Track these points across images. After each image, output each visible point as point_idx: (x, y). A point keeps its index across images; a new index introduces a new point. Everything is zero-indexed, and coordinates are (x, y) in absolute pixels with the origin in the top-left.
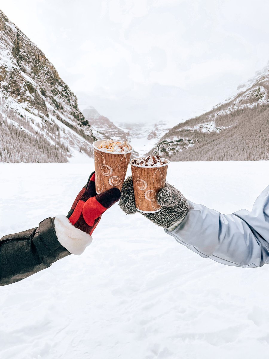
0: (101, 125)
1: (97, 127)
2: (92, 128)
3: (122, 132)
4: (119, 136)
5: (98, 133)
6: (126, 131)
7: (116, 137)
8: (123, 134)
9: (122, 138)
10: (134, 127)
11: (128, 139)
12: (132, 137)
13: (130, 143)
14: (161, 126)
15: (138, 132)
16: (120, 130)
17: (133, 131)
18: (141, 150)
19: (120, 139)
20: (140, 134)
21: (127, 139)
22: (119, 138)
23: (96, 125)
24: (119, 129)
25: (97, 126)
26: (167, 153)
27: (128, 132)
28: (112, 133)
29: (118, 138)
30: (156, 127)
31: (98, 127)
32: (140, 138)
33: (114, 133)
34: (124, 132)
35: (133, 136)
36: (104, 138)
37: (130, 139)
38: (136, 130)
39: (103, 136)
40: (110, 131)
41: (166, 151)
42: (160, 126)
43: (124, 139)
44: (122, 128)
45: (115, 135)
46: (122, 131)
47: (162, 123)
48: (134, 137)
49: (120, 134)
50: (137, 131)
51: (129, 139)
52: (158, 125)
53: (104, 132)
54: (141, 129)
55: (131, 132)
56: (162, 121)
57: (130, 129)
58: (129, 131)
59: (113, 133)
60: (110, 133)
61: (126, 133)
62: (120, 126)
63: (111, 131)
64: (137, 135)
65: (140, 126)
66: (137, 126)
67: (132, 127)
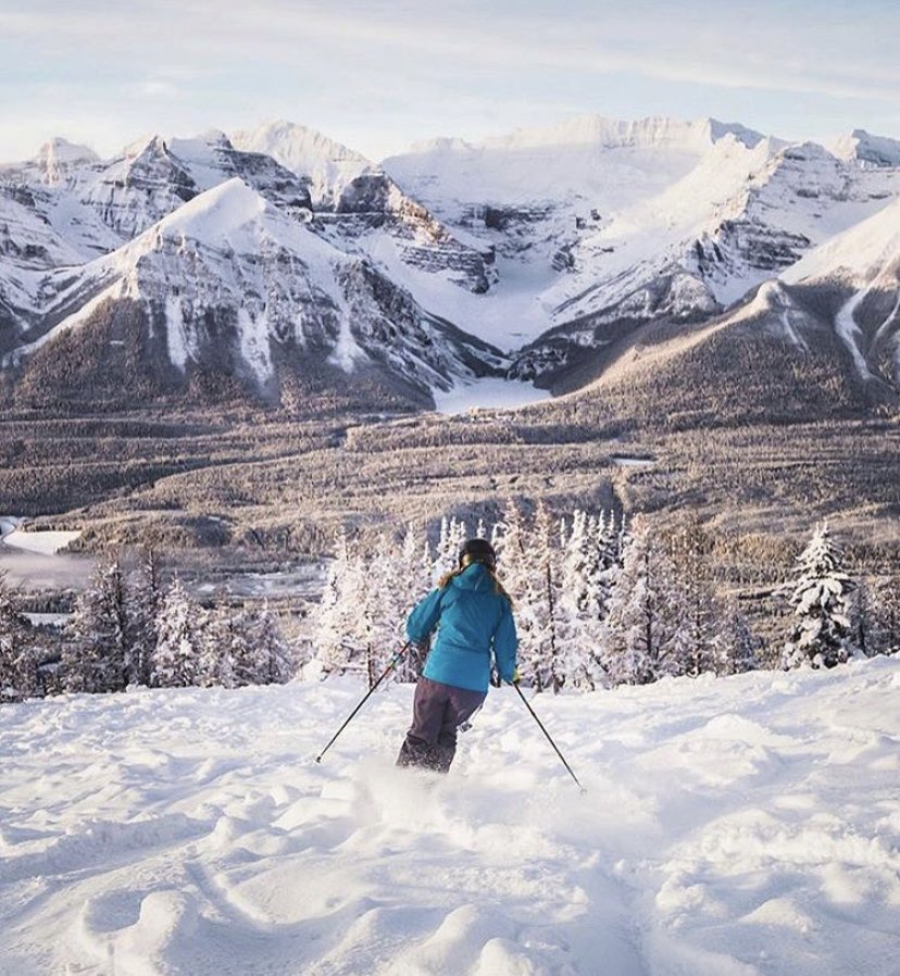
0: (407, 229)
1: (393, 236)
3: (472, 254)
4: (462, 269)
10: (512, 222)
11: (489, 273)
13: (497, 284)
15: (527, 239)
16: (465, 250)
17: (508, 235)
19: (466, 278)
20: (529, 246)
21: (485, 273)
22: (462, 273)
23: (390, 227)
25: (395, 232)
27: (491, 251)
28: (441, 258)
31: (397, 236)
33: (448, 259)
38: (519, 232)
45: (451, 264)
48: (512, 257)
50: (521, 235)
51: (493, 273)
54: (532, 229)
57: (499, 229)
58: (493, 248)
59: (445, 257)
60: (435, 257)
61: (485, 255)
63: (439, 253)
64: (519, 251)
65: (529, 220)
66: (520, 219)
67: (505, 222)
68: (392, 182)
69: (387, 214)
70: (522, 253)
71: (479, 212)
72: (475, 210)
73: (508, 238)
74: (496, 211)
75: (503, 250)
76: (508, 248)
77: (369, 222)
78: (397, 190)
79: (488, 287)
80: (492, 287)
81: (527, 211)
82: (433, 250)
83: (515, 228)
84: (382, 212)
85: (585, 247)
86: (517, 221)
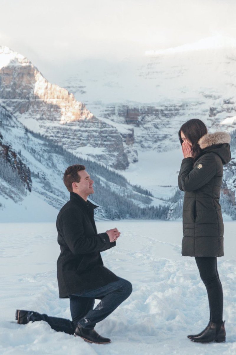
0: (50, 111)
1: (37, 120)
2: (14, 119)
3: (112, 132)
4: (102, 145)
5: (29, 134)
6: (123, 129)
7: (94, 147)
8: (112, 137)
9: (110, 151)
10: (148, 118)
11: (129, 152)
12: (142, 146)
13: (136, 163)
14: (229, 114)
15: (161, 133)
16: (105, 127)
17: (146, 129)
18: (164, 186)
19: (106, 153)
20: (165, 137)
21: (125, 151)
22: (103, 149)
23: (35, 111)
24: (104, 125)
25: (38, 116)
26: (230, 195)
27: (131, 132)
28: (81, 136)
29: (99, 151)
30: (213, 118)
31: (41, 119)
32: (166, 149)
33: (88, 136)
34: (116, 132)
35: (146, 145)
36: (46, 148)
37: (136, 152)
38: (156, 126)
39: (42, 142)
40: (75, 131)
41: (227, 189)
42: (224, 114)
43: (116, 154)
44: (113, 120)
45: (91, 141)
46: (111, 129)
47: (230, 106)
48: (149, 147)
49: (106, 137)
50: (157, 128)
51: (133, 153)
52: (218, 112)
53: (58, 132)
54: (168, 123)
55: (138, 132)
56: (231, 101)
57: (138, 125)
58: (132, 130)
59: (85, 134)
60: (75, 135)
61: (124, 136)
62: (107, 116)
63: (79, 130)
64: (156, 142)
65: (165, 115)
66: (157, 115)
67: (143, 119)
68: (38, 71)
69: (31, 100)
70: (159, 143)
71: (119, 110)
72: (117, 108)
73: (145, 132)
74: (135, 110)
75: (141, 141)
76: (146, 140)
77: (16, 107)
78: (41, 78)
79: (128, 164)
80: (132, 165)
81: (163, 108)
82: (74, 128)
83: (152, 123)
84: (28, 98)
85: (223, 125)
86: (154, 117)
